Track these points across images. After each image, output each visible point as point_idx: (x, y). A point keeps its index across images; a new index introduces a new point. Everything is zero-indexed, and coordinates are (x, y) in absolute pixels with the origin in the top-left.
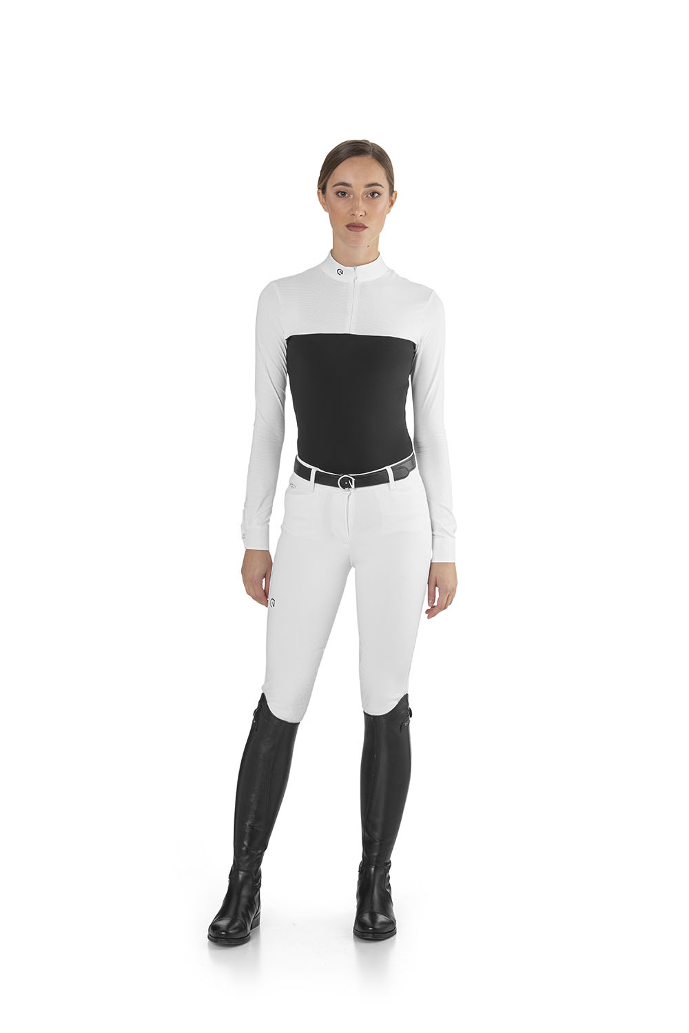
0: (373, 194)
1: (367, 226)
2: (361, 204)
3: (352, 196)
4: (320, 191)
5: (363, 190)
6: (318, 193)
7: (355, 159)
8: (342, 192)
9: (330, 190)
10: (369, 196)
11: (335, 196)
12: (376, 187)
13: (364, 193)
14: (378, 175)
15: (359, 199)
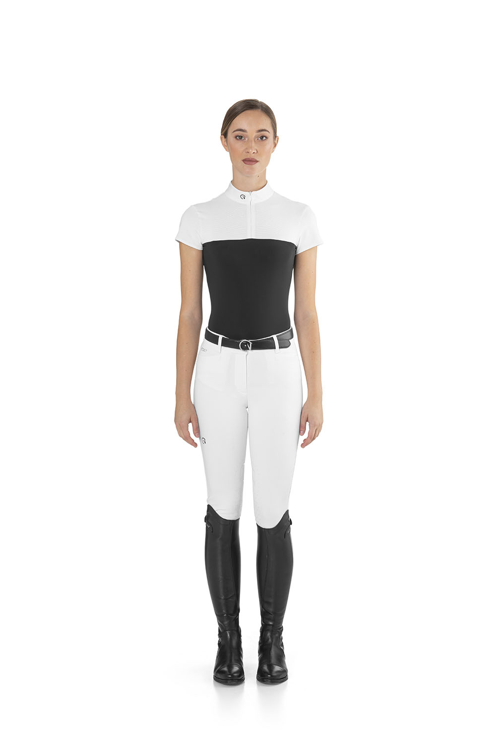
0: (262, 137)
1: (258, 160)
2: (253, 144)
3: (247, 139)
4: (223, 136)
5: (255, 134)
6: (221, 138)
7: (249, 112)
8: (239, 136)
9: (231, 135)
10: (259, 139)
11: (235, 139)
12: (264, 132)
13: (255, 137)
14: (266, 124)
15: (252, 141)
